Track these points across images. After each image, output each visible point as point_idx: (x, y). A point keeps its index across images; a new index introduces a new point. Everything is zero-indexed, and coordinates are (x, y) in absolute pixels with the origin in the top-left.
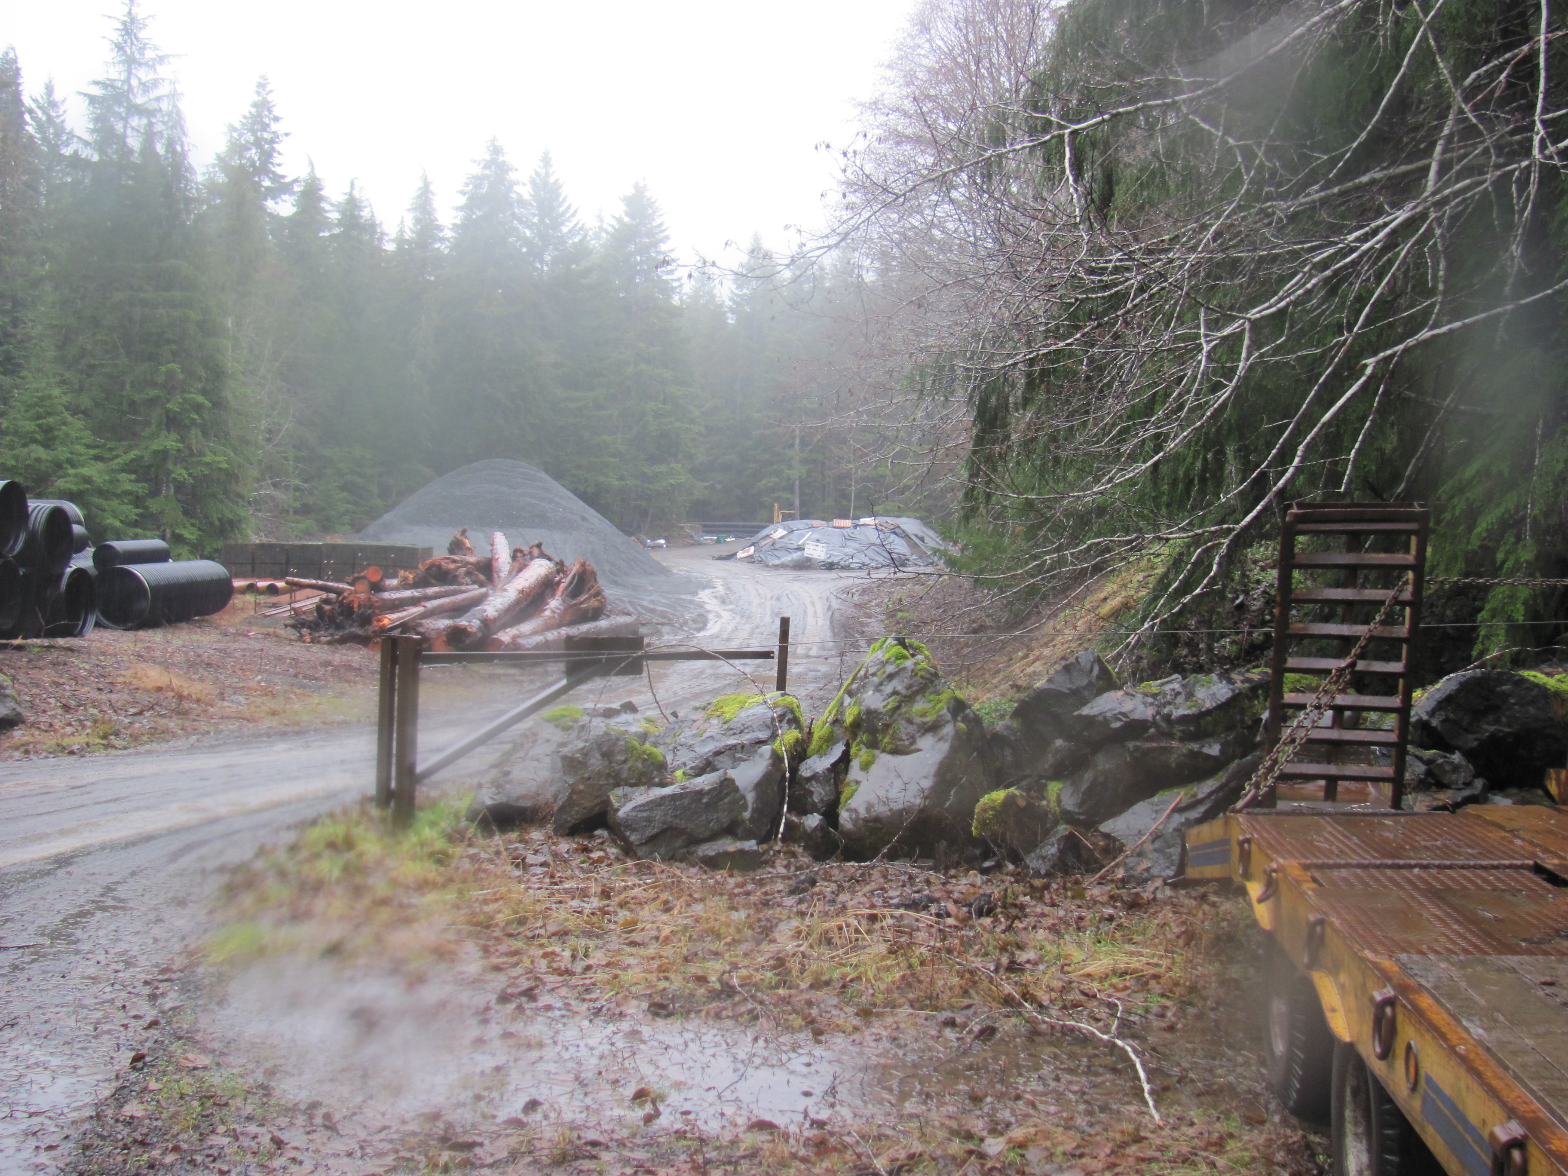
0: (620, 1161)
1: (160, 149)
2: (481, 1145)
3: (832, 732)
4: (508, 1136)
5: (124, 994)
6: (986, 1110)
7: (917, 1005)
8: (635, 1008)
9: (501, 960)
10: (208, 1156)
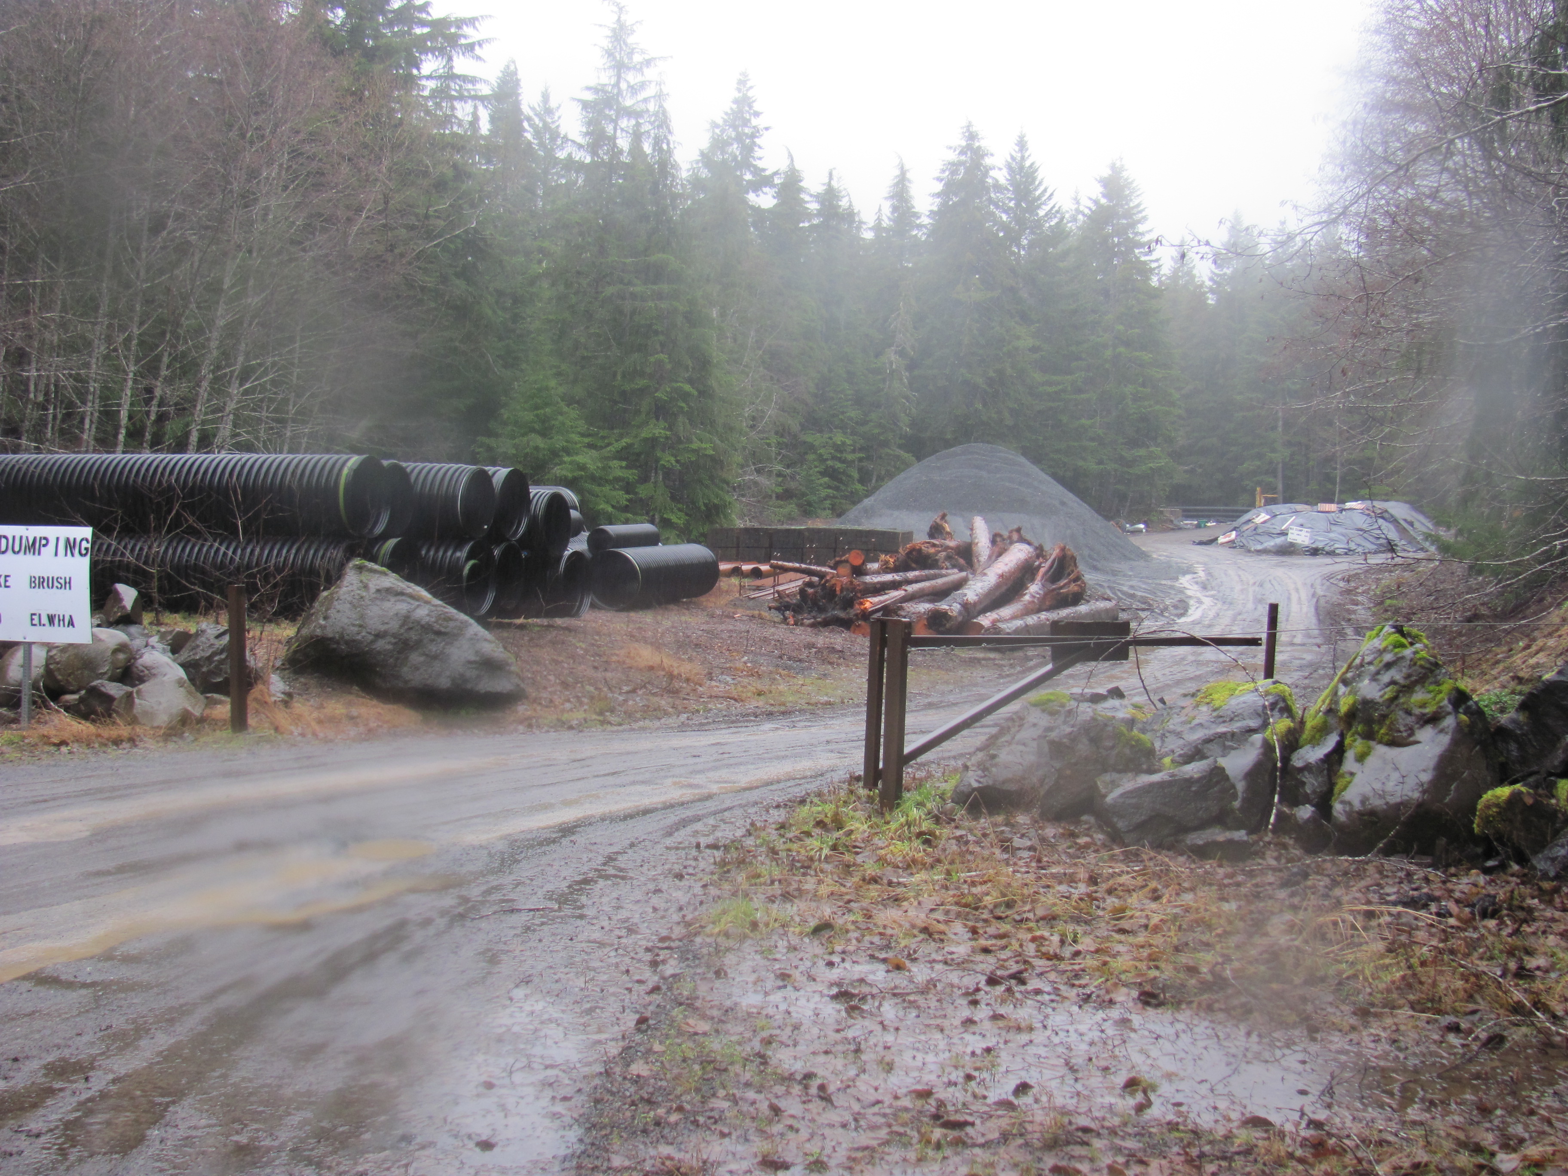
0: (1111, 1149)
1: (647, 148)
2: (972, 1124)
3: (1325, 722)
4: (999, 1117)
5: (627, 960)
6: (1496, 1123)
7: (1418, 1007)
8: (1124, 996)
9: (990, 942)
10: (710, 1118)
